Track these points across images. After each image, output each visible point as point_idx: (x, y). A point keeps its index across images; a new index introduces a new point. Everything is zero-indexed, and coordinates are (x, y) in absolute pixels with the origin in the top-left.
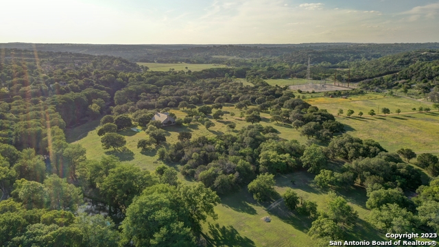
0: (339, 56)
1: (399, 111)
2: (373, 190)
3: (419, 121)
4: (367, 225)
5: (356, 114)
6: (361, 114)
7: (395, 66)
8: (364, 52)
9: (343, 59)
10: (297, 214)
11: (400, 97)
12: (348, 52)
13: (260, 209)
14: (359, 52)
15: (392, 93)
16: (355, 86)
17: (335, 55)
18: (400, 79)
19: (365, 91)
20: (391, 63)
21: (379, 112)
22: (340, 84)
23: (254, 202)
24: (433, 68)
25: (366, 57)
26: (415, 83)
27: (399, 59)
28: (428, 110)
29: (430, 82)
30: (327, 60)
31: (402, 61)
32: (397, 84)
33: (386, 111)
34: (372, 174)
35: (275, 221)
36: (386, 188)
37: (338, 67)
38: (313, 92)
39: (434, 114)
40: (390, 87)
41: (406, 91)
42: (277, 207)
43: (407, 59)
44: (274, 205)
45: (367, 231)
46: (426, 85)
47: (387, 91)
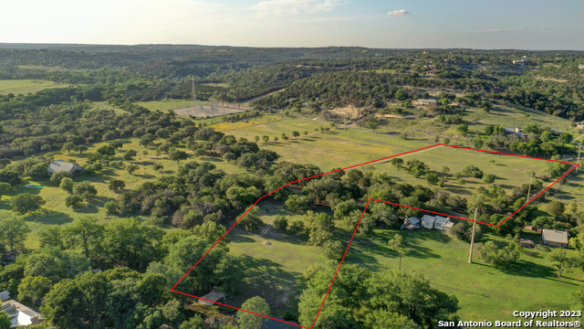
0: (204, 66)
1: (306, 133)
2: (336, 204)
3: (326, 141)
4: (341, 229)
5: (271, 139)
6: (276, 139)
7: (276, 81)
8: (229, 61)
9: (210, 71)
10: (288, 234)
11: (296, 117)
12: (213, 62)
13: (255, 237)
14: (224, 62)
15: (287, 113)
16: (245, 106)
17: (200, 65)
18: (289, 98)
19: (261, 113)
20: (270, 78)
21: (291, 136)
22: (230, 105)
23: (247, 233)
24: (316, 84)
25: (234, 68)
26: (305, 101)
27: (278, 74)
28: (328, 129)
29: (317, 99)
30: (193, 72)
31: (281, 76)
32: (288, 103)
33: (296, 134)
34: (329, 192)
35: (275, 243)
36: (344, 200)
37: (209, 82)
38: (208, 118)
39: (333, 133)
40: (282, 107)
41: (299, 111)
42: (268, 232)
43: (285, 73)
44: (265, 231)
45: (344, 234)
46: (315, 103)
47: (281, 111)
